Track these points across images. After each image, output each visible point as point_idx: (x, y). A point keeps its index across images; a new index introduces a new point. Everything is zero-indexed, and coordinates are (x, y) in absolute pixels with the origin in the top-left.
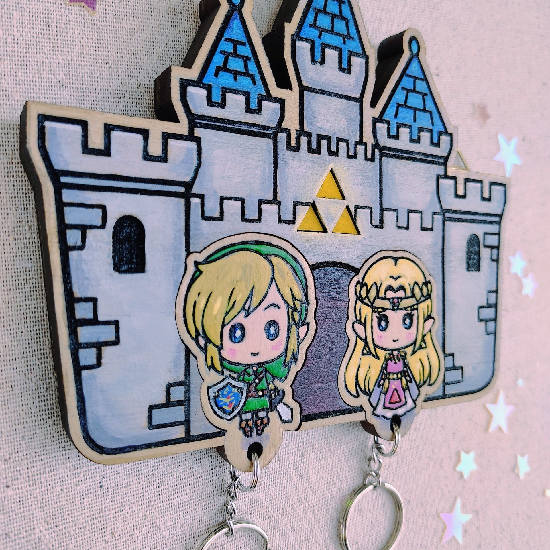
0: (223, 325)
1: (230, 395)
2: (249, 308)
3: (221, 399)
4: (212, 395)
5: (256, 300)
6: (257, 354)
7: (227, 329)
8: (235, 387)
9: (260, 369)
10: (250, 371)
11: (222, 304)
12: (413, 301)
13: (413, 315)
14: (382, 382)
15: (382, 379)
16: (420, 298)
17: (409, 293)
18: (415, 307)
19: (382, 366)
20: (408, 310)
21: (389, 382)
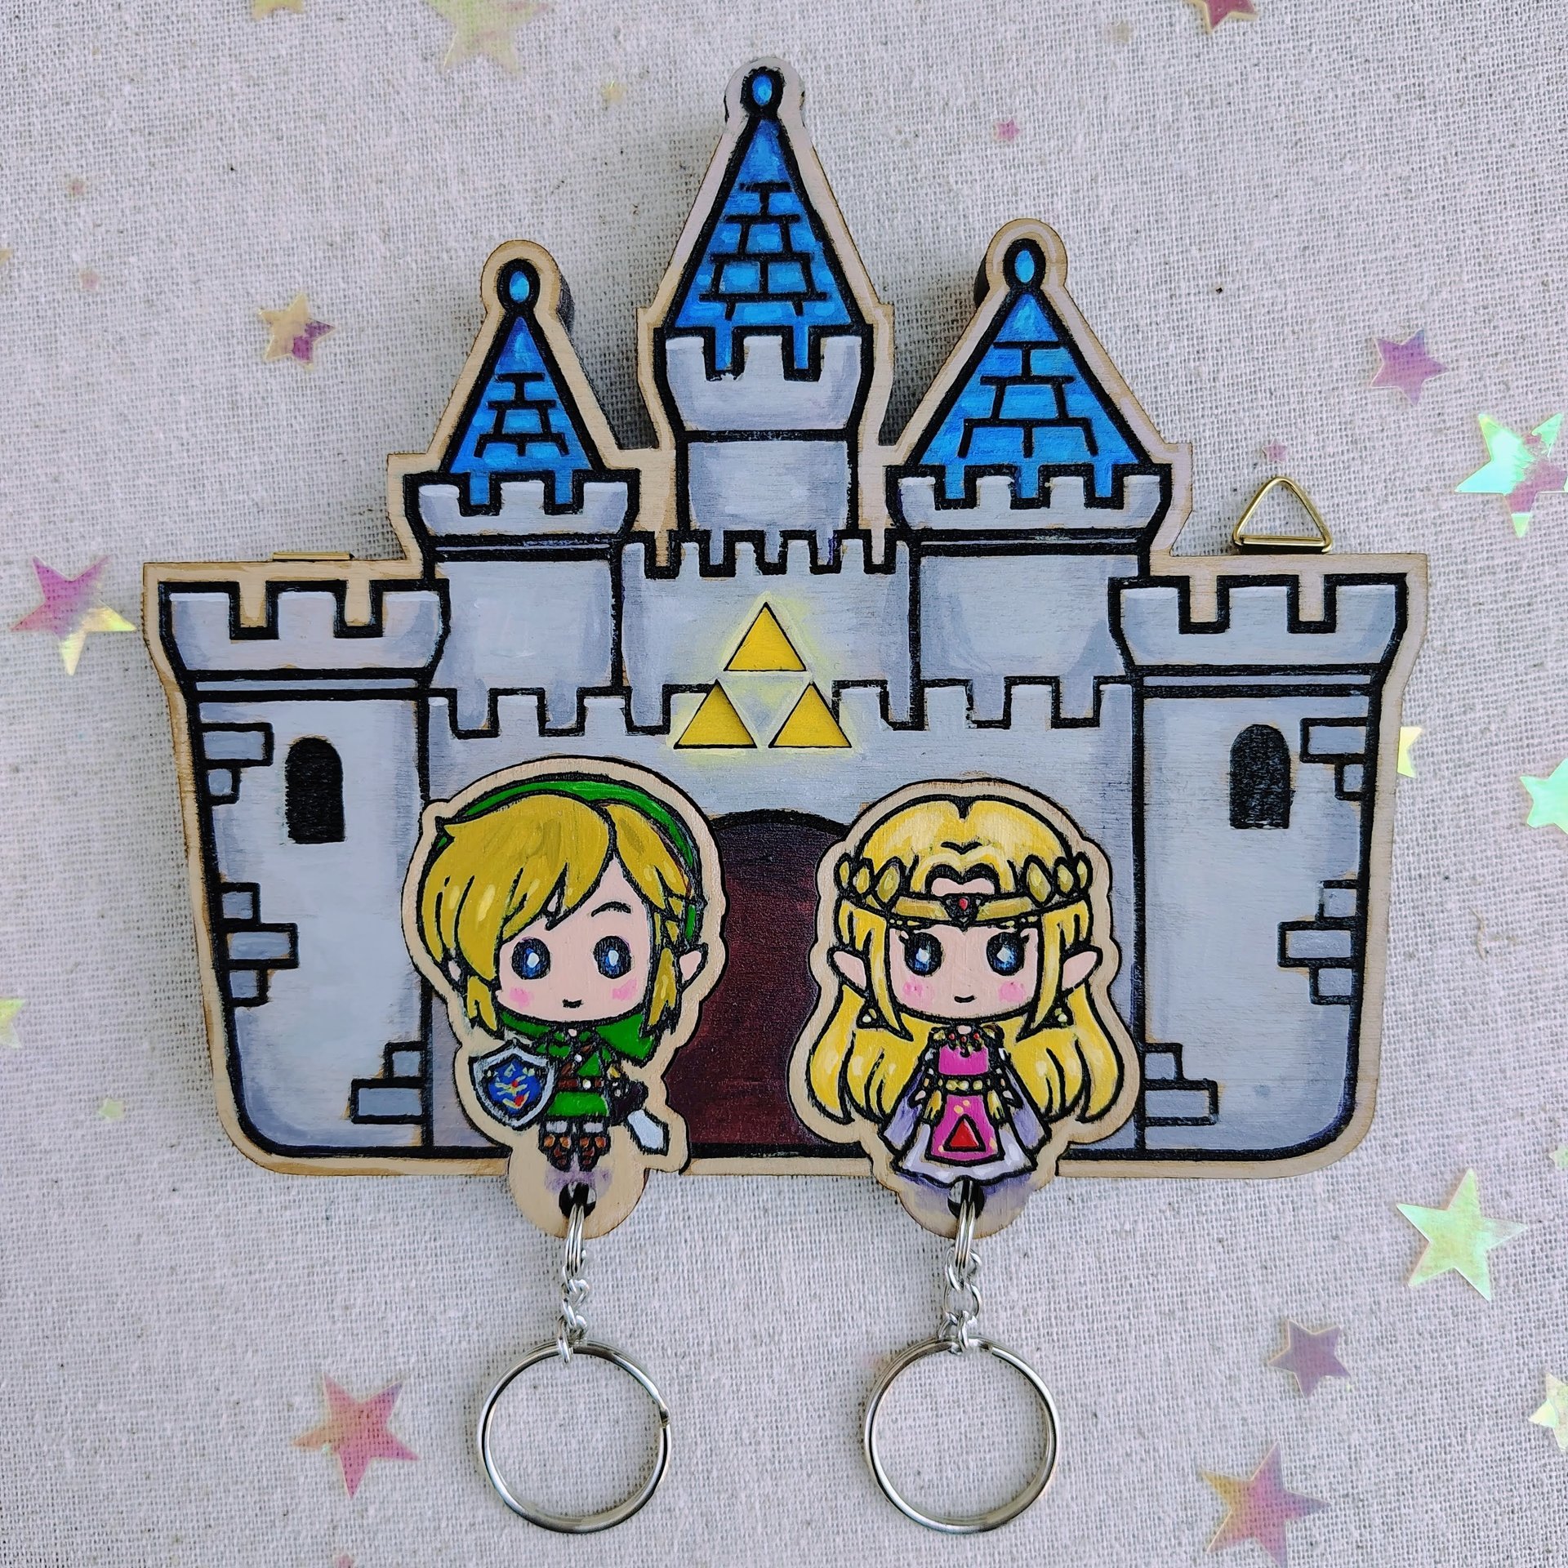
0: (500, 942)
2: (557, 909)
4: (479, 1076)
5: (572, 894)
6: (577, 1004)
10: (562, 1036)
11: (496, 900)
12: (1024, 905)
13: (1027, 938)
14: (922, 1094)
15: (920, 1087)
16: (1050, 898)
17: (1008, 884)
18: (1032, 919)
19: (921, 1058)
20: (1006, 927)
21: (944, 1099)
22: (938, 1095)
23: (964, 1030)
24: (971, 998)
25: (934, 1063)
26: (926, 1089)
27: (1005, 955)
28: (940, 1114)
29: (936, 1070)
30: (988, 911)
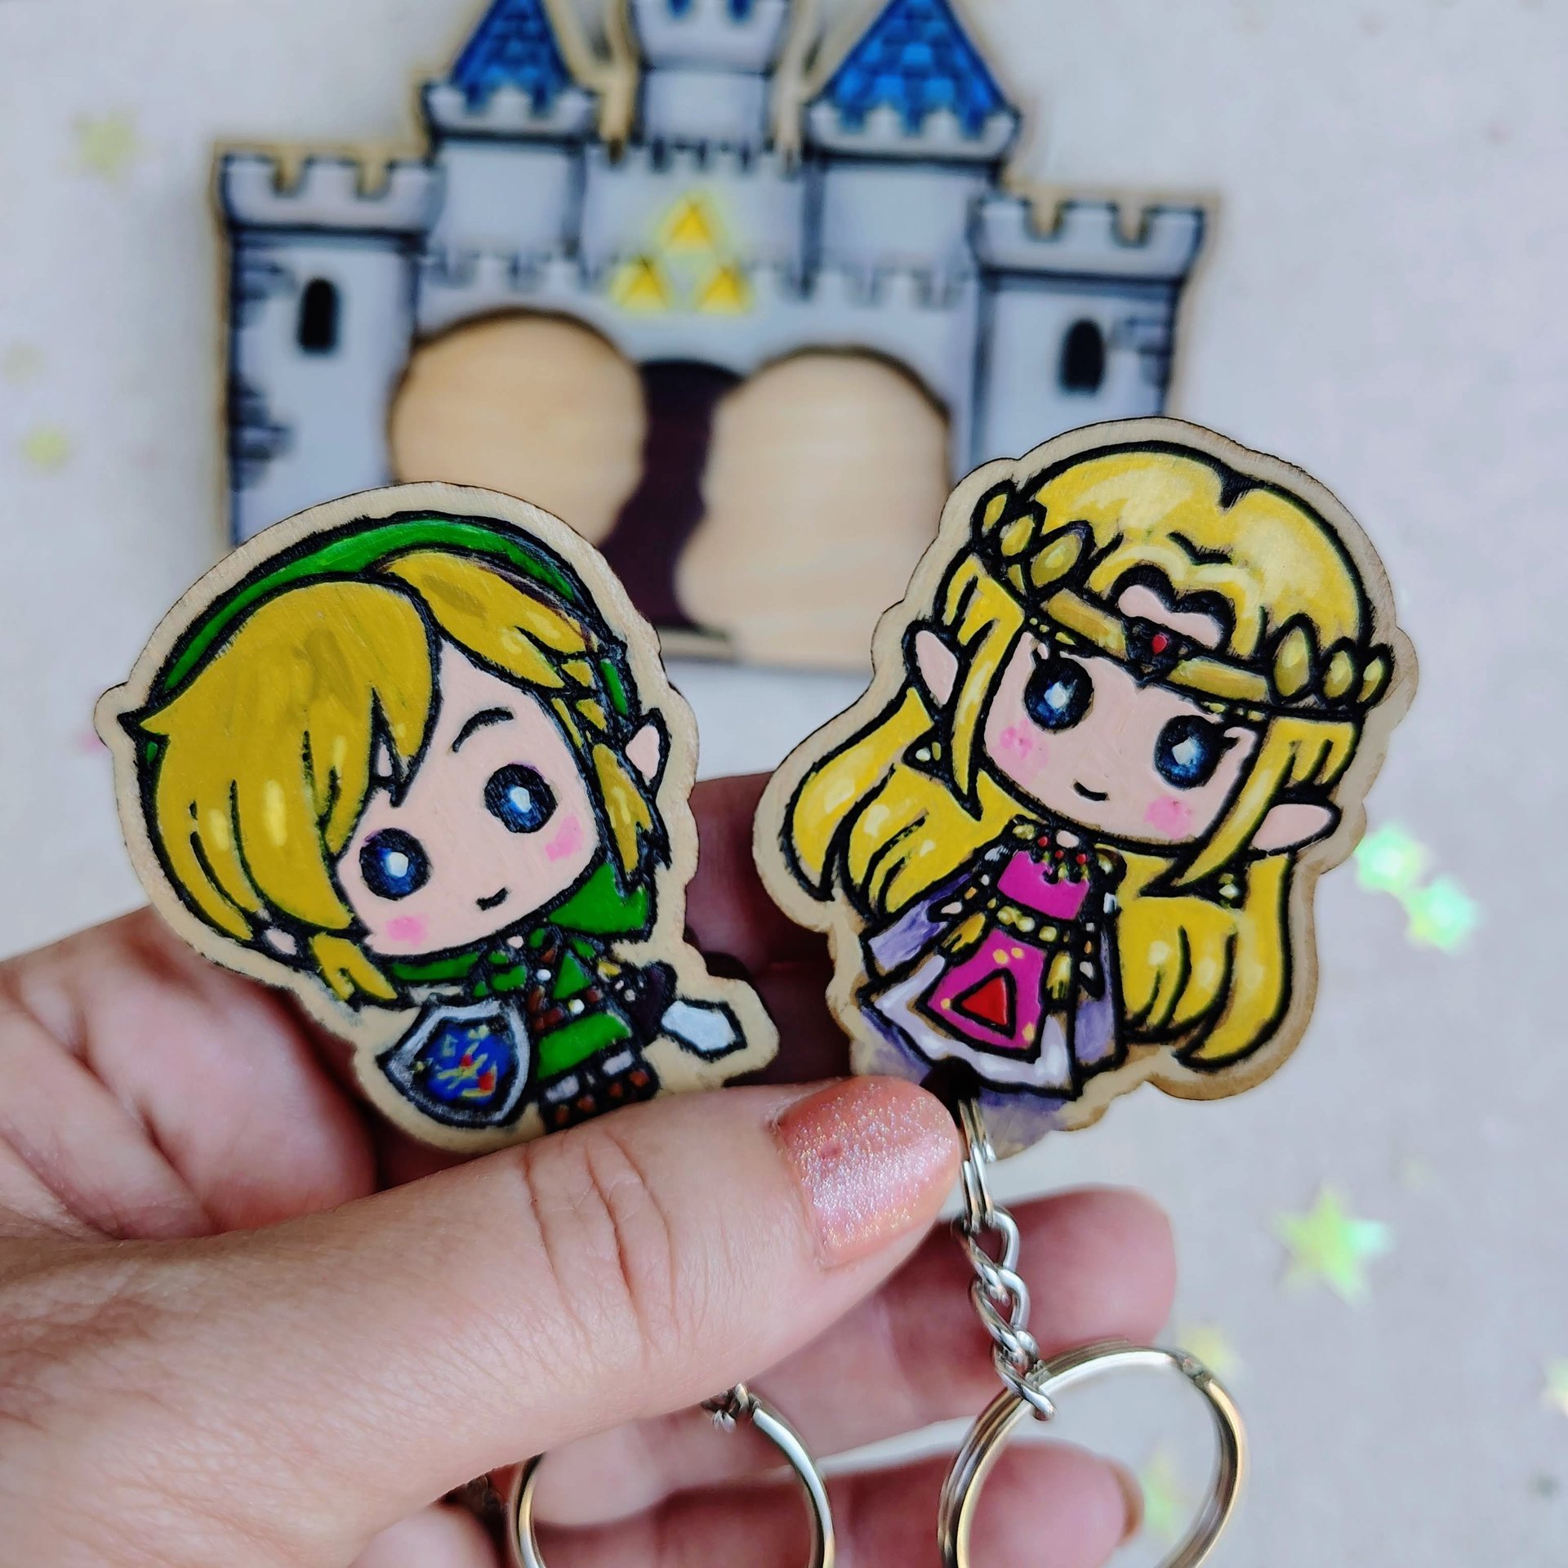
0: (332, 860)
1: (470, 1051)
2: (396, 766)
3: (443, 1076)
4: (405, 1077)
5: (405, 733)
6: (501, 896)
7: (350, 870)
8: (474, 1024)
9: (538, 937)
10: (500, 957)
11: (291, 802)
12: (1253, 686)
13: (1233, 742)
14: (955, 908)
15: (958, 896)
16: (1302, 693)
17: (1244, 643)
18: (1256, 716)
19: (979, 853)
20: (1207, 710)
21: (986, 930)
22: (980, 920)
23: (1067, 839)
24: (1101, 797)
25: (996, 869)
26: (965, 903)
27: (1187, 752)
28: (971, 950)
29: (994, 881)
30: (1192, 671)
